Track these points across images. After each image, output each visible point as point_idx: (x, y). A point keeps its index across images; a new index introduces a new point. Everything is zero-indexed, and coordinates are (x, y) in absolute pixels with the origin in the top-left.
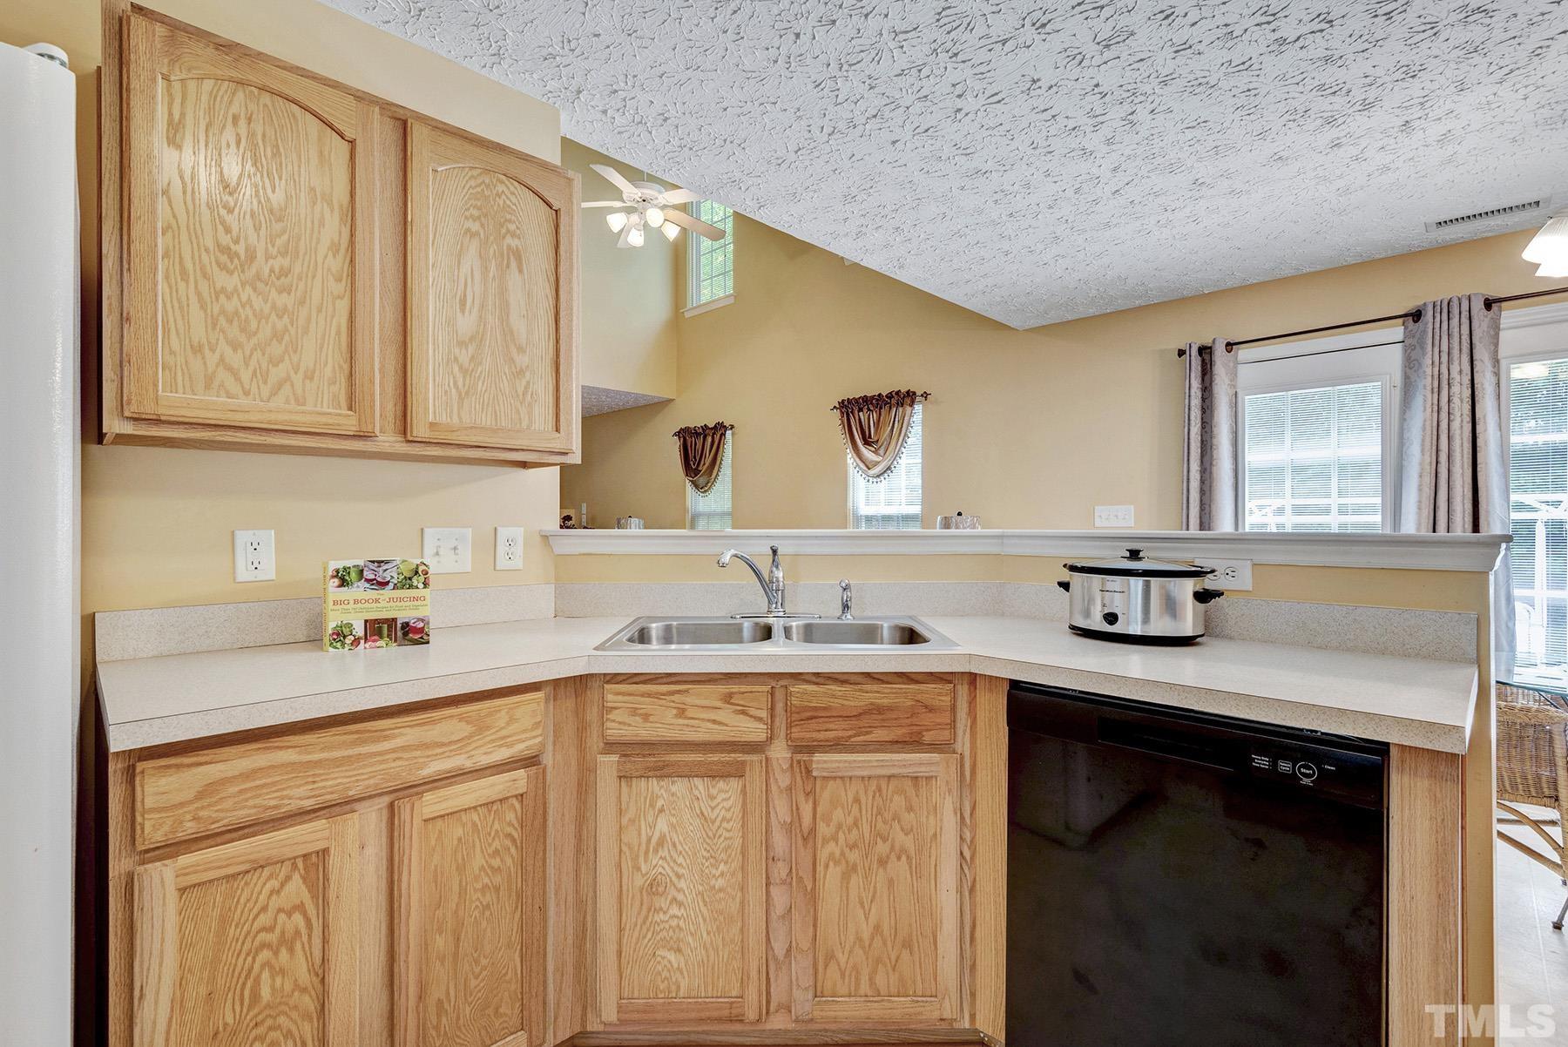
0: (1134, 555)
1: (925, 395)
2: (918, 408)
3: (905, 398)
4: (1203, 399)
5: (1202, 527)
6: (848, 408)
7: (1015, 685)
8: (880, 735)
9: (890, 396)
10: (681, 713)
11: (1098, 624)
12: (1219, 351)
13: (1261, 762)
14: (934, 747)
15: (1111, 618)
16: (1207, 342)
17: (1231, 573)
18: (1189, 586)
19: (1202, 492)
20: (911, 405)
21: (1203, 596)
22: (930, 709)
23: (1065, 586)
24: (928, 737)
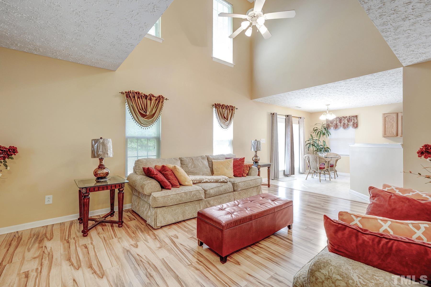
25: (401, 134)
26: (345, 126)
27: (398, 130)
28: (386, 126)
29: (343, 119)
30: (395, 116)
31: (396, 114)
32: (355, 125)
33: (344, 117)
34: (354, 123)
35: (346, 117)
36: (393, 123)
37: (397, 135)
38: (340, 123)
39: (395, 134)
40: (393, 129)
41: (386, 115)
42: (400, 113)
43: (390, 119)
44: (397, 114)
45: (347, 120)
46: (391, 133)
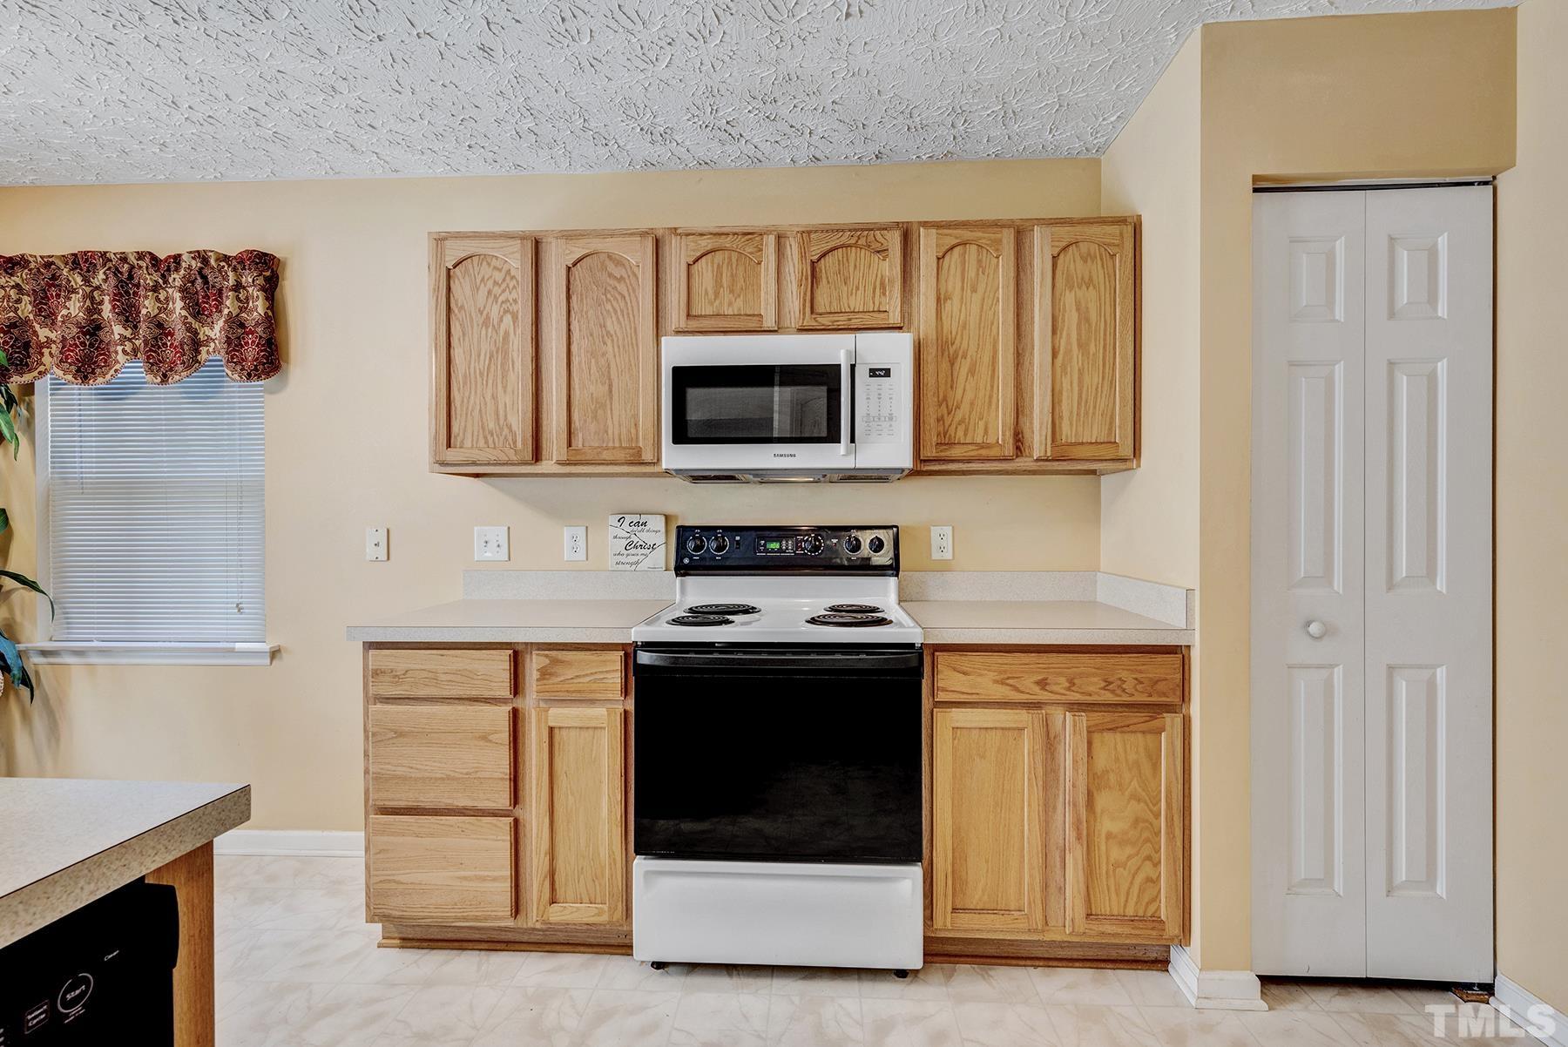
25: (565, 436)
26: (169, 354)
27: (544, 428)
28: (457, 353)
29: (148, 278)
30: (517, 261)
31: (529, 245)
32: (251, 352)
33: (155, 261)
34: (242, 325)
35: (177, 259)
36: (507, 334)
37: (537, 456)
38: (128, 315)
39: (523, 444)
40: (505, 388)
41: (453, 253)
42: (554, 241)
43: (483, 291)
44: (537, 244)
45: (183, 290)
46: (491, 425)
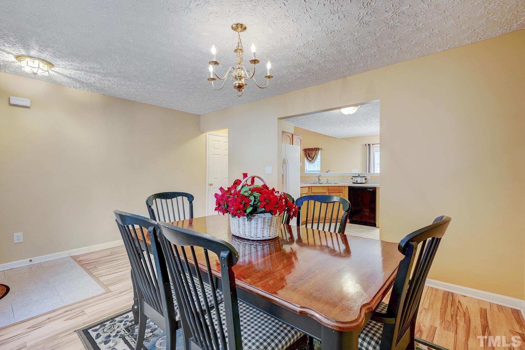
0: (359, 175)
1: (321, 149)
2: (320, 151)
3: (317, 149)
4: (369, 152)
5: (369, 172)
6: (305, 150)
7: (349, 186)
8: (336, 192)
9: (314, 148)
10: (319, 190)
11: (356, 182)
12: (371, 145)
13: (368, 190)
14: (341, 193)
15: (357, 181)
16: (369, 143)
17: (368, 177)
18: (364, 178)
19: (369, 167)
20: (319, 150)
21: (365, 179)
22: (341, 189)
23: (352, 179)
24: (341, 192)
